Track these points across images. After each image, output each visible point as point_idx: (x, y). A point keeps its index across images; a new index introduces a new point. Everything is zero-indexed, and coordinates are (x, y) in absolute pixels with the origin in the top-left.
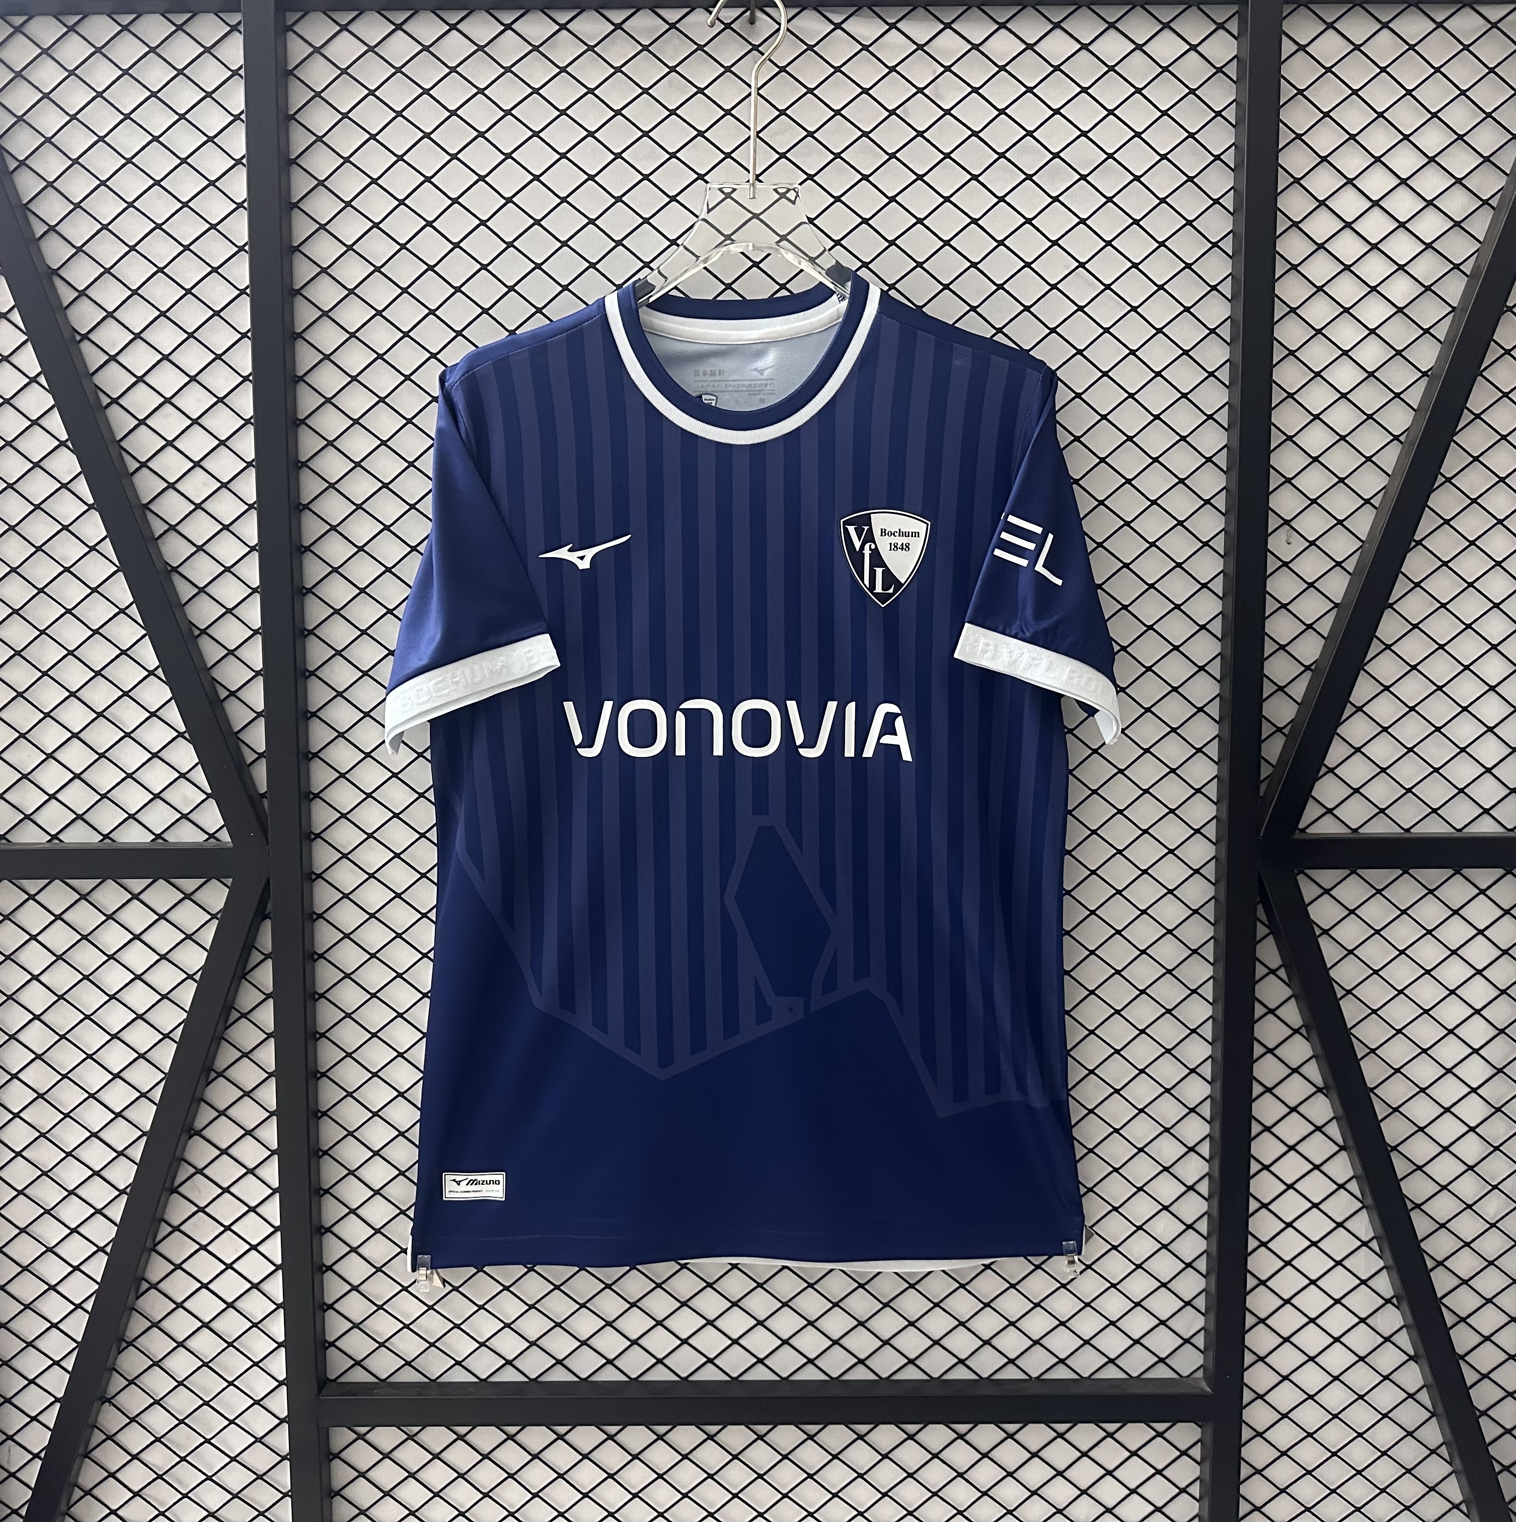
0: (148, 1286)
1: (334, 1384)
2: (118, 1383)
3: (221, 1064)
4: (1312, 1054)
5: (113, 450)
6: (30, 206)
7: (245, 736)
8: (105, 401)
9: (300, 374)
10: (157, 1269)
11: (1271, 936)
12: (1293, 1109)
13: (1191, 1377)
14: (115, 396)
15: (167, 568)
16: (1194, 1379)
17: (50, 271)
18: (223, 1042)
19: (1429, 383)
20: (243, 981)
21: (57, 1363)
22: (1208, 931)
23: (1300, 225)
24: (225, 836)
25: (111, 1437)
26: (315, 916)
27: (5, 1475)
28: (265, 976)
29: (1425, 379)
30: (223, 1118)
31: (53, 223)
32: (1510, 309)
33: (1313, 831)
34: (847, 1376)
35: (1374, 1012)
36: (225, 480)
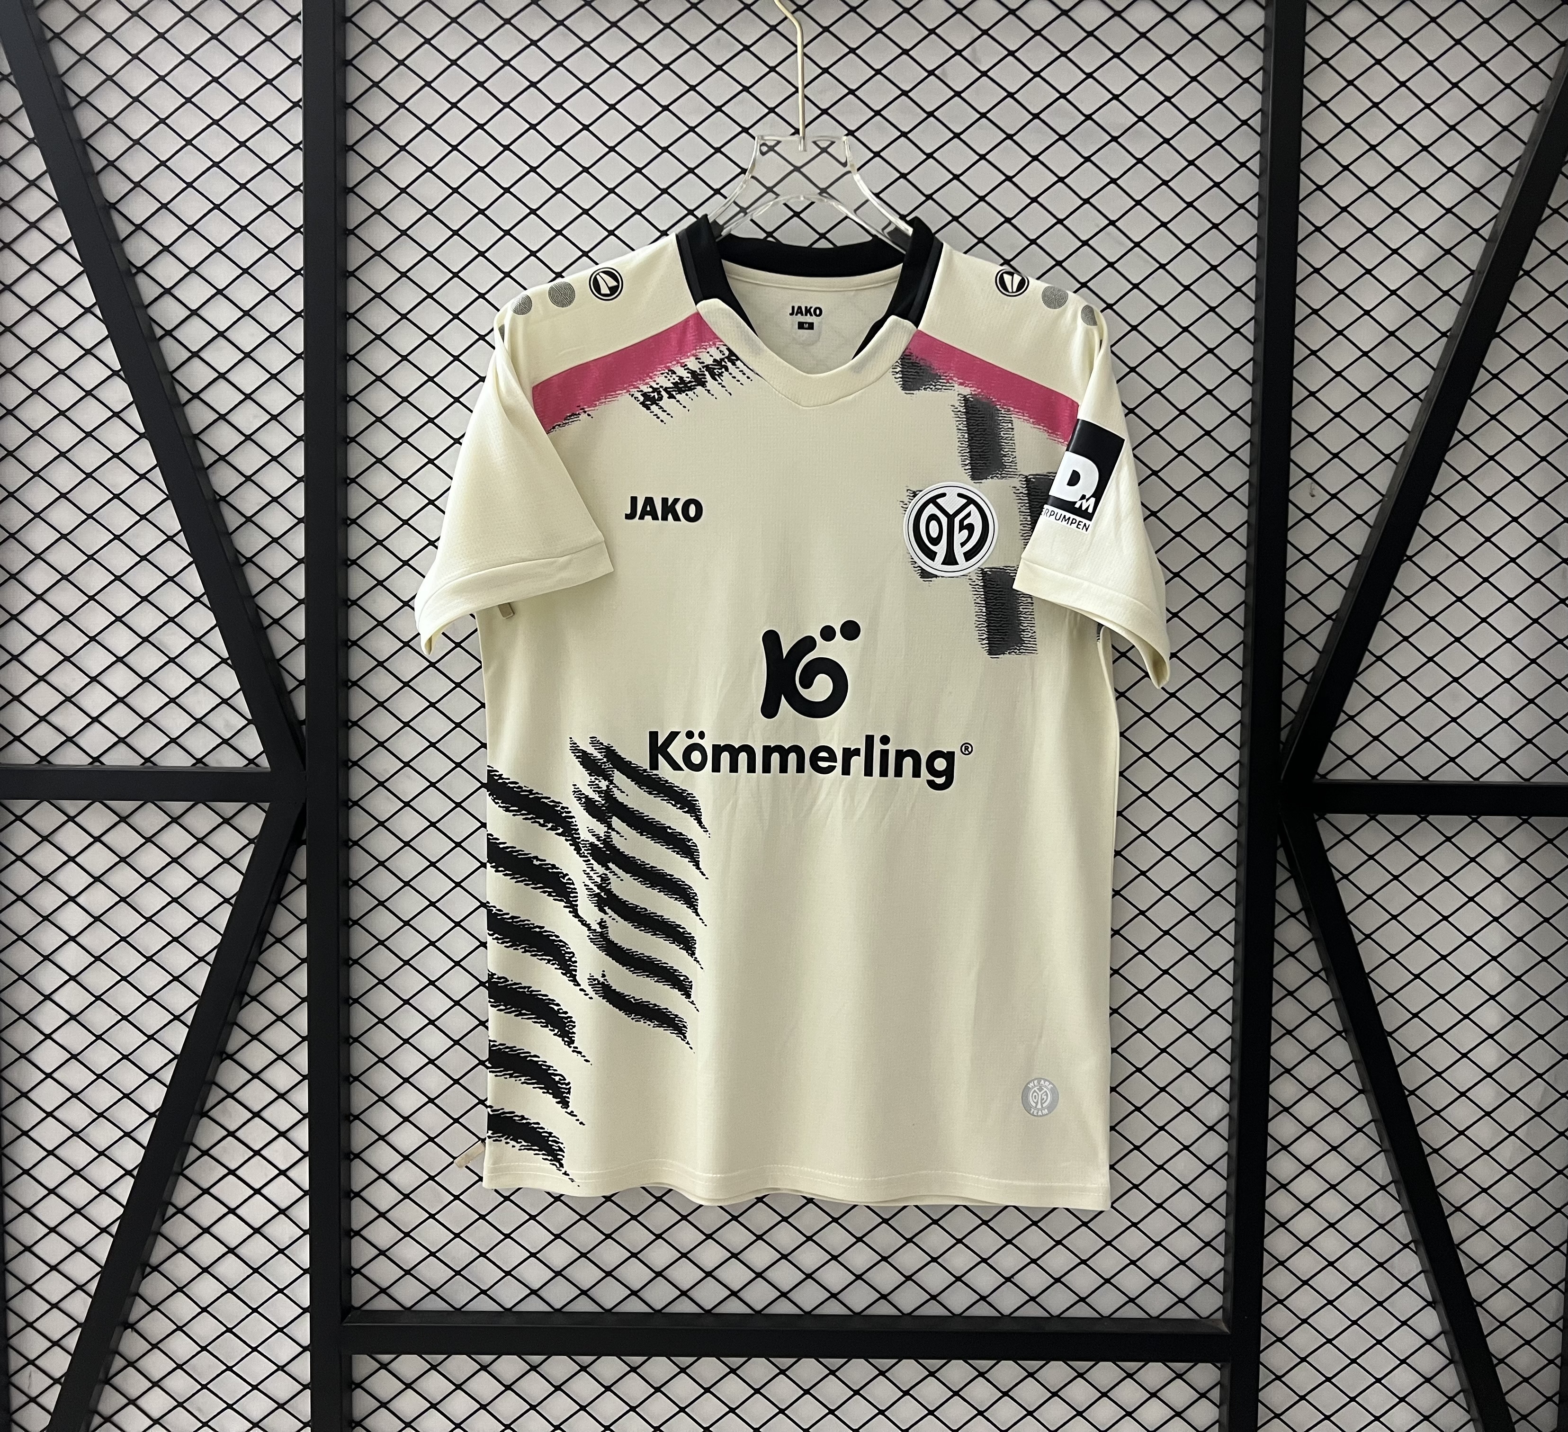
0: (174, 1210)
1: (359, 1312)
2: (140, 1308)
3: (254, 987)
4: (1331, 997)
5: (166, 381)
6: (90, 141)
7: (286, 663)
8: (159, 332)
9: (352, 311)
10: (184, 1193)
11: (1292, 881)
12: (1313, 1052)
13: (1211, 1318)
14: (168, 328)
15: (215, 497)
16: (1214, 1320)
17: (108, 204)
18: (257, 965)
19: (1447, 344)
20: (279, 906)
21: (80, 1287)
22: (1231, 874)
23: (1324, 189)
24: (264, 762)
25: (131, 1364)
26: (351, 844)
27: (26, 1399)
28: (300, 901)
29: (1445, 339)
30: (255, 1042)
31: (112, 158)
32: (1527, 273)
33: (1333, 776)
34: (869, 1312)
35: (1393, 956)
36: (275, 413)
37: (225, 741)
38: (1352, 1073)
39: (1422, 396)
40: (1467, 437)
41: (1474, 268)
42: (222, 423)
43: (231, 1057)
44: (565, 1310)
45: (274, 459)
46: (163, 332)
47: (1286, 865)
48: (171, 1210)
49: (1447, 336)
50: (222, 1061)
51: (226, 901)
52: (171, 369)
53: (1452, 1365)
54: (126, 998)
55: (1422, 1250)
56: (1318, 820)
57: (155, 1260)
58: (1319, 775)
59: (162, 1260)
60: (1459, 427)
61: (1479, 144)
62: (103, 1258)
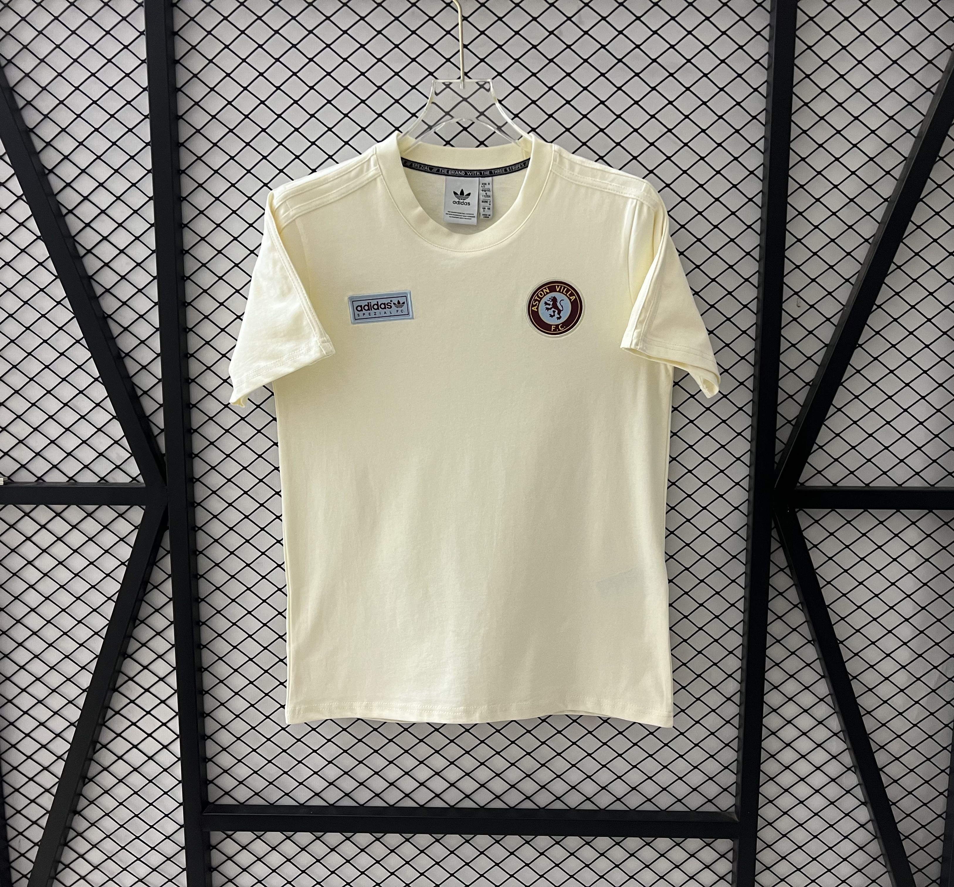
0: (101, 746)
1: (212, 805)
2: (83, 802)
3: (142, 615)
4: (805, 620)
5: (70, 242)
6: (15, 88)
7: (153, 419)
8: (64, 211)
9: (184, 195)
10: (106, 736)
11: (781, 549)
12: (793, 653)
13: (727, 811)
14: (70, 208)
15: (104, 315)
16: (729, 813)
17: (28, 129)
18: (143, 602)
19: (888, 206)
20: (155, 567)
21: (47, 791)
22: (743, 545)
23: (809, 105)
24: (141, 479)
25: (80, 834)
26: (197, 529)
27: (18, 855)
28: (167, 563)
29: (886, 203)
30: (144, 648)
31: (29, 99)
32: (942, 159)
33: (807, 484)
34: (519, 807)
35: (844, 595)
36: (139, 262)
37: (118, 467)
38: (817, 666)
39: (870, 241)
40: (899, 267)
41: (906, 156)
42: (106, 268)
43: (130, 656)
44: (336, 805)
45: (140, 291)
46: (67, 211)
47: (778, 539)
48: (98, 746)
49: (888, 201)
50: (125, 659)
51: (123, 563)
52: (73, 234)
53: (876, 840)
54: (66, 623)
55: (858, 772)
56: (798, 511)
57: (90, 774)
58: (799, 483)
59: (95, 774)
60: (894, 261)
61: (912, 73)
62: (60, 774)
